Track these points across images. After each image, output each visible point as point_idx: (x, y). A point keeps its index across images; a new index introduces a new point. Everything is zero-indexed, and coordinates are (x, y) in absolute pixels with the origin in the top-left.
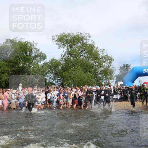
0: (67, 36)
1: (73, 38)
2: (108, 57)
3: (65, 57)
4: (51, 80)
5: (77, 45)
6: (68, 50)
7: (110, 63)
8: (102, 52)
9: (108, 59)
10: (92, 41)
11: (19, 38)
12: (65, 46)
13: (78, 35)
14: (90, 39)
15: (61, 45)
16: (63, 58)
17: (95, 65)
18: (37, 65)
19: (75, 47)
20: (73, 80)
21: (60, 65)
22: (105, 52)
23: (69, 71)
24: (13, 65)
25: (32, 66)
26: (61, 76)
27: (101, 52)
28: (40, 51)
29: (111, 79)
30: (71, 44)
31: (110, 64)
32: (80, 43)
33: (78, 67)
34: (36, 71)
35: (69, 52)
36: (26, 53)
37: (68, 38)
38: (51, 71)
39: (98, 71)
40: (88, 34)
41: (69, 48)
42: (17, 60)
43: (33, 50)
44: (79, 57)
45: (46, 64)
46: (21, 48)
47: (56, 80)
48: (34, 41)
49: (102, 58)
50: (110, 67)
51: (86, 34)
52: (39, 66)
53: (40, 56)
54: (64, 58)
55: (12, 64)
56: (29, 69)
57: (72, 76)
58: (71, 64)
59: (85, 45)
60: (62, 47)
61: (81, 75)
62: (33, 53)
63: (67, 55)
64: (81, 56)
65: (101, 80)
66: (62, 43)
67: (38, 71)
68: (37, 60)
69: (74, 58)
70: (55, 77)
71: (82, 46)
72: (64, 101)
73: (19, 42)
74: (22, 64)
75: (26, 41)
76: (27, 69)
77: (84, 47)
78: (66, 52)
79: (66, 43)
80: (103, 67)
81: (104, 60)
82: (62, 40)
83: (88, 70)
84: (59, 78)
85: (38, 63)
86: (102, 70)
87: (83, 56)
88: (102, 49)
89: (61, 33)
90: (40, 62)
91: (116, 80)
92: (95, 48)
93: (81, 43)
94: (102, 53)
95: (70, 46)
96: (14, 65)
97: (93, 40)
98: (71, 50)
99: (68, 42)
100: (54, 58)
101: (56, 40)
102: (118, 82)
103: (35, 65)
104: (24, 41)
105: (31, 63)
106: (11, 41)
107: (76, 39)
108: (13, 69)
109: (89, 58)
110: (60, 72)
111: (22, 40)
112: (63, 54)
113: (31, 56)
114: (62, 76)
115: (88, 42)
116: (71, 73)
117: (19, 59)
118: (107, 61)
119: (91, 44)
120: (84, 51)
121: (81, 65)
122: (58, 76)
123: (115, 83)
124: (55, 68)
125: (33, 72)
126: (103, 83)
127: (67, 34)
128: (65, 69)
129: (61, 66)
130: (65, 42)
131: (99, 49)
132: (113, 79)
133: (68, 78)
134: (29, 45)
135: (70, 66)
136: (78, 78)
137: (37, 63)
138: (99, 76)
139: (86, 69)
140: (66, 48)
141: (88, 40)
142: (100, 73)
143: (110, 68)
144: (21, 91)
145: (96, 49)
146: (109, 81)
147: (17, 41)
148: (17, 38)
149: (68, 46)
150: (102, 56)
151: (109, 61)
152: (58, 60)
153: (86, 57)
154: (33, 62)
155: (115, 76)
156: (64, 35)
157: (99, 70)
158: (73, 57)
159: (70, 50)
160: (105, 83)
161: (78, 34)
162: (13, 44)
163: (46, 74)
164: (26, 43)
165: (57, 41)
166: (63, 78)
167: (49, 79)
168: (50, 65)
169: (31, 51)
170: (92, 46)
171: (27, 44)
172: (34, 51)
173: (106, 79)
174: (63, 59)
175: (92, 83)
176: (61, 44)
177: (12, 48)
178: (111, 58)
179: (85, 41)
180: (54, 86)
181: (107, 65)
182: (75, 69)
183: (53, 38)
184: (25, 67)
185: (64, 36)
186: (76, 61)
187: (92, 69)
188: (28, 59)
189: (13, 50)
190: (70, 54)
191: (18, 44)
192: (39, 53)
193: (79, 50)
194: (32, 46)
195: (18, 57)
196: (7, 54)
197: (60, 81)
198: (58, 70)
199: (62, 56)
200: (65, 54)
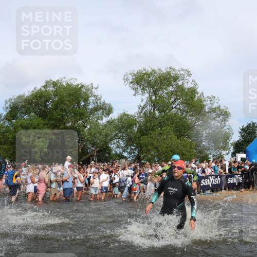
0: (149, 75)
1: (159, 77)
2: (220, 110)
3: (145, 110)
4: (119, 151)
5: (166, 89)
6: (151, 98)
7: (225, 120)
8: (211, 101)
9: (221, 115)
10: (193, 83)
13: (169, 73)
14: (190, 79)
15: (140, 90)
16: (141, 112)
17: (197, 124)
18: (97, 124)
19: (163, 93)
20: (158, 151)
21: (136, 125)
22: (216, 101)
23: (151, 134)
24: (55, 124)
25: (88, 127)
26: (136, 143)
27: (209, 102)
28: (102, 100)
29: (224, 149)
30: (155, 87)
31: (223, 123)
32: (172, 86)
33: (167, 129)
34: (94, 135)
35: (152, 102)
36: (79, 104)
37: (152, 78)
38: (120, 135)
39: (202, 134)
40: (187, 70)
41: (152, 95)
42: (63, 116)
43: (90, 98)
44: (170, 111)
45: (111, 123)
46: (70, 95)
47: (129, 151)
48: (92, 84)
49: (210, 112)
50: (223, 127)
51: (183, 70)
52: (100, 126)
53: (101, 108)
54: (143, 112)
55: (53, 122)
56: (83, 131)
57: (156, 143)
58: (156, 123)
59: (181, 89)
60: (140, 93)
61: (171, 143)
62: (91, 104)
63: (148, 106)
64: (173, 108)
65: (207, 150)
66: (140, 86)
67: (98, 135)
68: (97, 116)
69: (160, 112)
70: (127, 146)
71: (176, 91)
72: (140, 187)
73: (68, 85)
74: (70, 123)
75: (79, 83)
76: (79, 132)
77: (179, 94)
78: (146, 102)
79: (148, 87)
80: (211, 128)
81: (214, 115)
82: (141, 80)
83: (185, 133)
84: (134, 146)
85: (99, 121)
86: (209, 133)
87: (177, 108)
88: (210, 96)
89: (140, 69)
90: (102, 119)
91: (232, 151)
92: (197, 94)
93: (174, 86)
94: (211, 103)
95: (153, 91)
96: (58, 124)
97: (194, 81)
98: (156, 98)
100: (126, 112)
101: (131, 80)
102: (237, 155)
103: (92, 125)
104: (76, 84)
105: (86, 120)
106: (53, 84)
107: (164, 80)
109: (187, 112)
110: (135, 136)
111: (72, 81)
112: (142, 105)
113: (86, 109)
114: (139, 143)
115: (186, 84)
116: (154, 137)
117: (67, 113)
118: (219, 117)
119: (190, 88)
120: (179, 101)
121: (173, 124)
122: (131, 143)
123: (232, 156)
124: (127, 130)
125: (89, 136)
126: (211, 156)
127: (150, 71)
128: (143, 132)
129: (138, 125)
130: (146, 85)
131: (205, 96)
132: (227, 149)
133: (149, 147)
134: (84, 90)
135: (154, 126)
136: (167, 148)
137: (97, 121)
138: (204, 143)
139: (181, 132)
140: (147, 95)
141: (186, 81)
142: (206, 139)
143: (222, 130)
144: (67, 168)
145: (200, 96)
146: (221, 153)
147: (64, 84)
148: (65, 78)
149: (151, 91)
150: (210, 108)
151: (221, 117)
152: (132, 116)
153: (181, 110)
154: (89, 119)
155: (232, 144)
156: (144, 72)
157: (204, 133)
158: (158, 110)
159: (154, 98)
160: (214, 156)
161: (168, 70)
162: (56, 89)
163: (112, 139)
164: (80, 86)
165: (132, 82)
166: (140, 147)
167: (117, 148)
168: (119, 125)
169: (86, 100)
170: (193, 91)
171: (80, 88)
172: (91, 101)
173: (216, 149)
174: (142, 115)
175: (190, 155)
176: (139, 88)
177: (55, 95)
178: (226, 112)
179: (180, 83)
180: (124, 160)
181: (219, 124)
182: (162, 132)
183: (126, 77)
184: (76, 127)
185: (145, 74)
186: (163, 117)
187: (192, 131)
188: (82, 115)
189: (56, 99)
190: (155, 104)
191: (65, 88)
192: (100, 103)
193: (170, 98)
194: (90, 92)
195: (65, 110)
196: (46, 106)
197: (134, 153)
198: (131, 132)
199: (139, 108)
200: (144, 106)
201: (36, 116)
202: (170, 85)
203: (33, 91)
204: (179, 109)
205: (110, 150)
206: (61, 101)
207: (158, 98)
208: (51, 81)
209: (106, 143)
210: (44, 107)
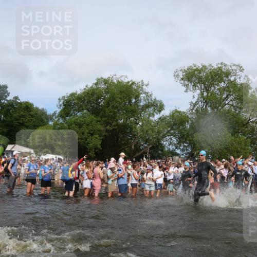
0: (200, 71)
1: (211, 73)
3: (196, 107)
4: (172, 148)
5: (218, 85)
6: (202, 94)
11: (118, 76)
12: (197, 88)
13: (220, 69)
14: (243, 74)
15: (191, 87)
16: (193, 109)
17: (251, 120)
18: (148, 121)
19: (215, 89)
21: (188, 122)
23: (203, 131)
24: (108, 121)
25: (140, 124)
26: (190, 140)
28: (153, 97)
30: (207, 83)
32: (224, 82)
34: (147, 131)
35: (204, 99)
36: (130, 101)
37: (203, 74)
38: (172, 132)
40: (239, 66)
41: (203, 91)
42: (115, 113)
43: (141, 95)
44: (222, 108)
45: (163, 119)
46: (121, 92)
47: (181, 148)
48: (142, 81)
52: (152, 123)
53: (153, 105)
54: (195, 109)
55: (106, 119)
56: (135, 127)
59: (233, 84)
60: (191, 89)
61: (225, 140)
62: (142, 100)
63: (200, 103)
64: (226, 105)
66: (191, 83)
67: (150, 132)
68: (149, 113)
69: (212, 109)
70: (179, 143)
71: (228, 87)
73: (119, 82)
74: (122, 120)
75: (129, 80)
76: (131, 129)
77: (232, 89)
78: (198, 99)
79: (199, 83)
82: (192, 77)
83: (239, 130)
84: (187, 143)
85: (151, 118)
87: (230, 104)
89: (191, 65)
90: (153, 115)
93: (226, 82)
95: (205, 87)
96: (110, 121)
97: (247, 77)
99: (201, 81)
100: (177, 109)
101: (182, 77)
103: (144, 122)
104: (126, 81)
105: (138, 117)
106: (104, 82)
107: (216, 76)
108: (108, 127)
109: (240, 108)
110: (188, 133)
111: (122, 79)
112: (194, 102)
113: (138, 106)
114: (192, 140)
115: (238, 80)
117: (118, 110)
119: (243, 84)
120: (232, 97)
122: (184, 140)
124: (179, 127)
127: (201, 67)
129: (190, 122)
130: (196, 81)
134: (134, 87)
135: (206, 123)
136: (221, 145)
137: (149, 118)
140: (198, 92)
141: (239, 77)
147: (115, 81)
148: (115, 75)
149: (203, 87)
152: (184, 113)
153: (234, 107)
154: (141, 116)
156: (195, 68)
158: (210, 106)
159: (205, 94)
162: (107, 86)
163: (164, 136)
164: (130, 83)
165: (182, 79)
166: (193, 144)
167: (169, 145)
168: (170, 121)
169: (137, 97)
171: (131, 85)
172: (142, 98)
174: (194, 111)
176: (190, 84)
177: (107, 93)
179: (232, 79)
180: (177, 158)
183: (176, 74)
184: (128, 124)
185: (195, 70)
186: (216, 113)
187: (247, 128)
188: (133, 112)
189: (108, 96)
190: (206, 101)
191: (116, 86)
192: (151, 100)
193: (222, 94)
194: (140, 89)
195: (117, 107)
196: (98, 103)
197: (187, 150)
198: (183, 129)
199: (191, 105)
200: (196, 102)
201: (89, 113)
202: (221, 80)
203: (85, 89)
204: (232, 105)
205: (162, 147)
206: (113, 98)
207: (209, 94)
208: (102, 78)
209: (159, 140)
210: (96, 104)
